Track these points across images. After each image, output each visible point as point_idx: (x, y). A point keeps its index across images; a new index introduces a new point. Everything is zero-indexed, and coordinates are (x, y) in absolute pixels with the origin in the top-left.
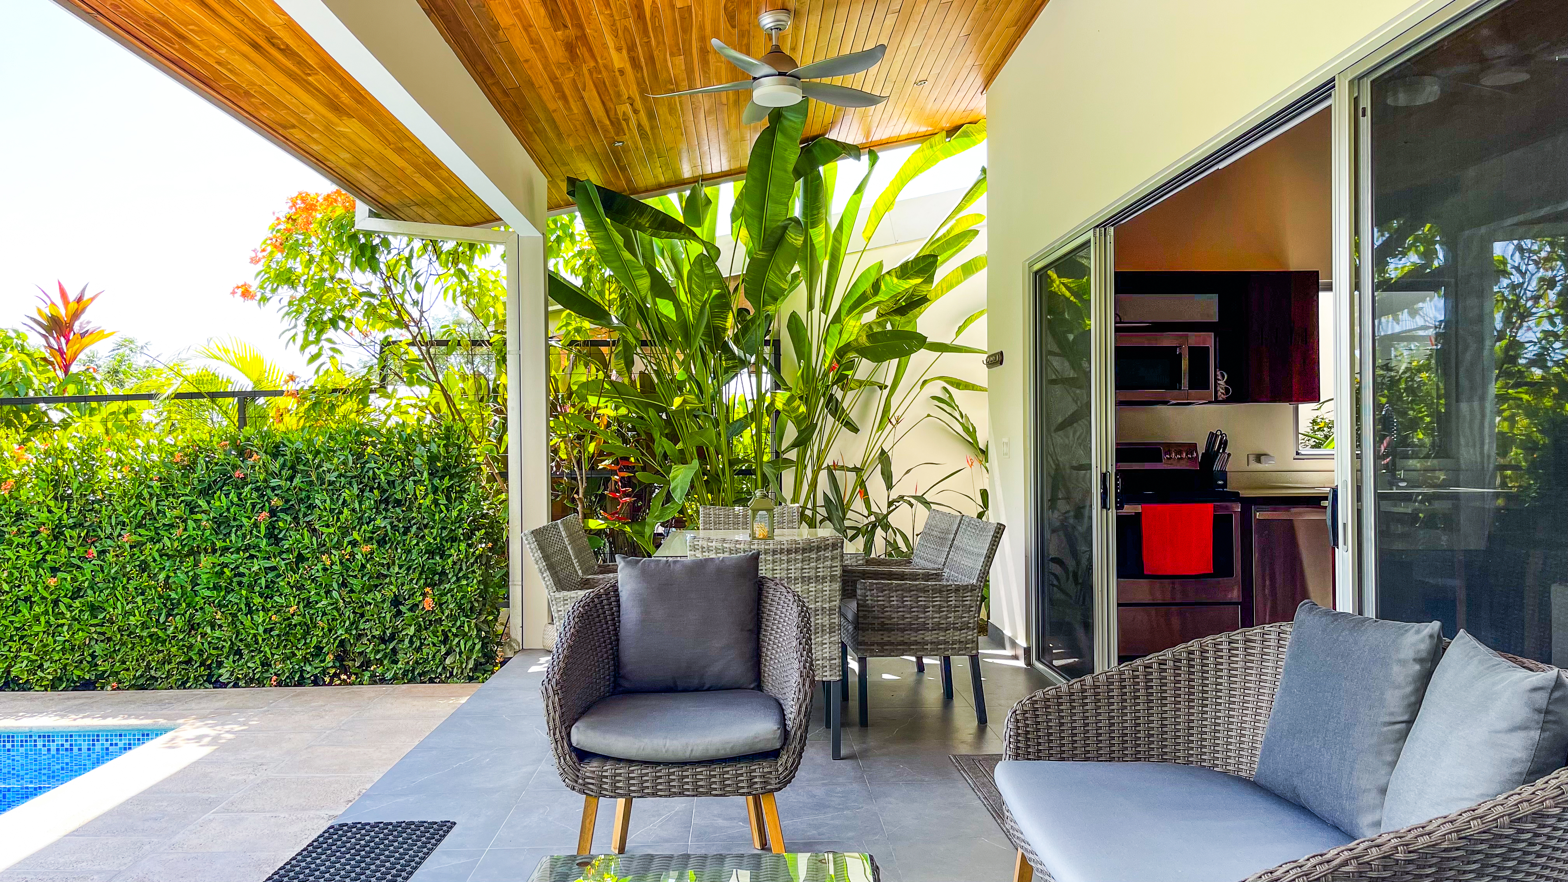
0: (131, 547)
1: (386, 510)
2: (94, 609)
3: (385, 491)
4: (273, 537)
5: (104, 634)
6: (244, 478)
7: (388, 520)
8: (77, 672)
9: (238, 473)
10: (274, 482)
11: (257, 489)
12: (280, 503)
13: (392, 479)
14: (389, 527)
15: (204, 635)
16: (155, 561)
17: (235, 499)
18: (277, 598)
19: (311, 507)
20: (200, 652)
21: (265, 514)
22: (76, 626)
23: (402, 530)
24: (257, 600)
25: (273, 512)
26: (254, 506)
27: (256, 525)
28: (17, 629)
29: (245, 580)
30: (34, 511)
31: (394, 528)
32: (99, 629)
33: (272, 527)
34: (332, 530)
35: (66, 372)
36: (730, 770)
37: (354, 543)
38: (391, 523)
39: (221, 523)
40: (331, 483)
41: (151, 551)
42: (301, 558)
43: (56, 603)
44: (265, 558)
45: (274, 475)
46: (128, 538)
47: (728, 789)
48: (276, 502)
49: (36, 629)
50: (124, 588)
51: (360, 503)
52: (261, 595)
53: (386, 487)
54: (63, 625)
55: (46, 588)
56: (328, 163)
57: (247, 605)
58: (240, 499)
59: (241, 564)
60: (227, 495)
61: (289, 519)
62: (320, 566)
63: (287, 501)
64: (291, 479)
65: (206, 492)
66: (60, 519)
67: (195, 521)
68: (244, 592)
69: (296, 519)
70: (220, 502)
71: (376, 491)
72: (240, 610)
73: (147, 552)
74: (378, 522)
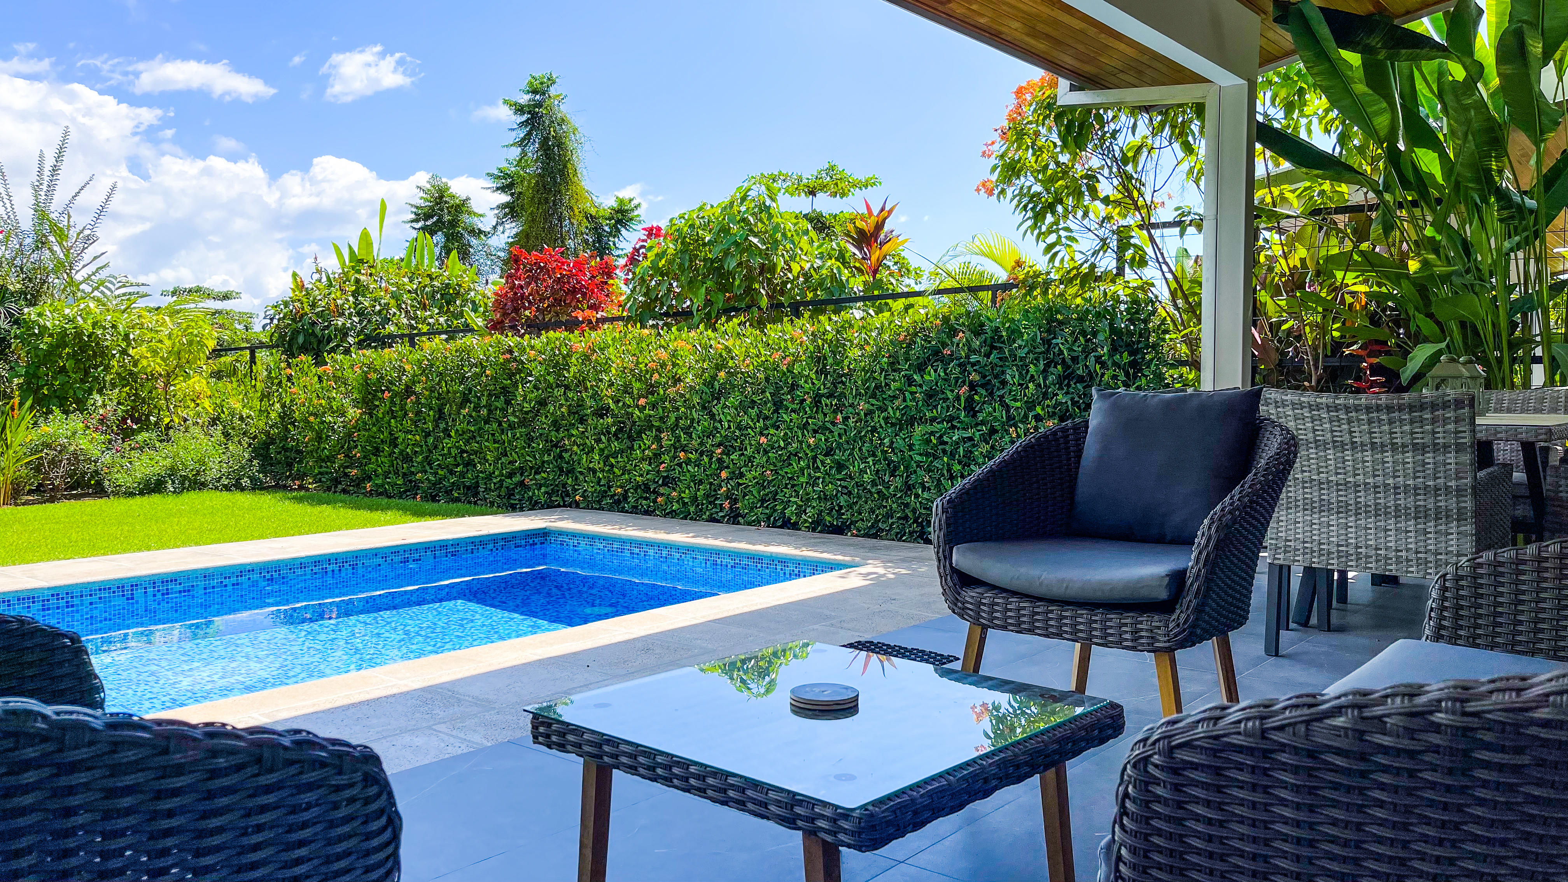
0: (866, 415)
1: (1069, 386)
2: (840, 466)
3: (1069, 367)
4: (971, 408)
5: (846, 487)
6: (951, 355)
7: (1070, 396)
8: (828, 518)
9: (947, 352)
10: (974, 358)
11: (960, 365)
12: (977, 378)
13: (1076, 354)
14: (1069, 403)
15: (917, 496)
16: (881, 427)
17: (942, 374)
18: (972, 467)
19: (1004, 383)
20: (914, 511)
21: (965, 388)
22: (827, 479)
23: (1083, 406)
24: (957, 467)
25: (972, 386)
26: (957, 379)
27: (958, 398)
28: (790, 479)
29: (947, 448)
30: (802, 382)
31: (1074, 403)
32: (843, 483)
33: (970, 400)
34: (1018, 404)
35: (874, 277)
36: (1114, 618)
37: (1038, 418)
38: (1072, 399)
39: (931, 396)
40: (1022, 359)
41: (878, 419)
42: (993, 431)
43: (815, 458)
44: (964, 429)
45: (974, 352)
46: (863, 406)
47: (1110, 639)
48: (975, 377)
49: (802, 479)
50: (860, 449)
51: (1045, 379)
52: (960, 463)
53: (1070, 362)
54: (819, 478)
55: (809, 446)
56: (1003, 36)
57: (949, 470)
58: (946, 374)
59: (944, 434)
60: (935, 371)
61: (984, 392)
62: (1007, 439)
63: (984, 377)
64: (988, 356)
65: (921, 368)
66: (819, 389)
67: (912, 393)
68: (945, 459)
69: (991, 394)
70: (931, 376)
71: (1059, 367)
72: (943, 475)
73: (876, 419)
74: (1060, 397)
